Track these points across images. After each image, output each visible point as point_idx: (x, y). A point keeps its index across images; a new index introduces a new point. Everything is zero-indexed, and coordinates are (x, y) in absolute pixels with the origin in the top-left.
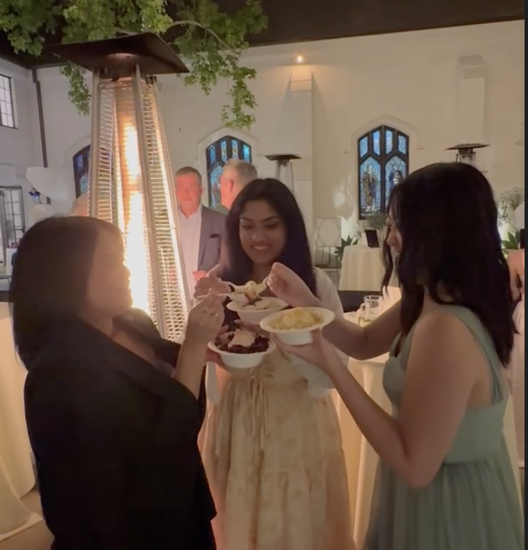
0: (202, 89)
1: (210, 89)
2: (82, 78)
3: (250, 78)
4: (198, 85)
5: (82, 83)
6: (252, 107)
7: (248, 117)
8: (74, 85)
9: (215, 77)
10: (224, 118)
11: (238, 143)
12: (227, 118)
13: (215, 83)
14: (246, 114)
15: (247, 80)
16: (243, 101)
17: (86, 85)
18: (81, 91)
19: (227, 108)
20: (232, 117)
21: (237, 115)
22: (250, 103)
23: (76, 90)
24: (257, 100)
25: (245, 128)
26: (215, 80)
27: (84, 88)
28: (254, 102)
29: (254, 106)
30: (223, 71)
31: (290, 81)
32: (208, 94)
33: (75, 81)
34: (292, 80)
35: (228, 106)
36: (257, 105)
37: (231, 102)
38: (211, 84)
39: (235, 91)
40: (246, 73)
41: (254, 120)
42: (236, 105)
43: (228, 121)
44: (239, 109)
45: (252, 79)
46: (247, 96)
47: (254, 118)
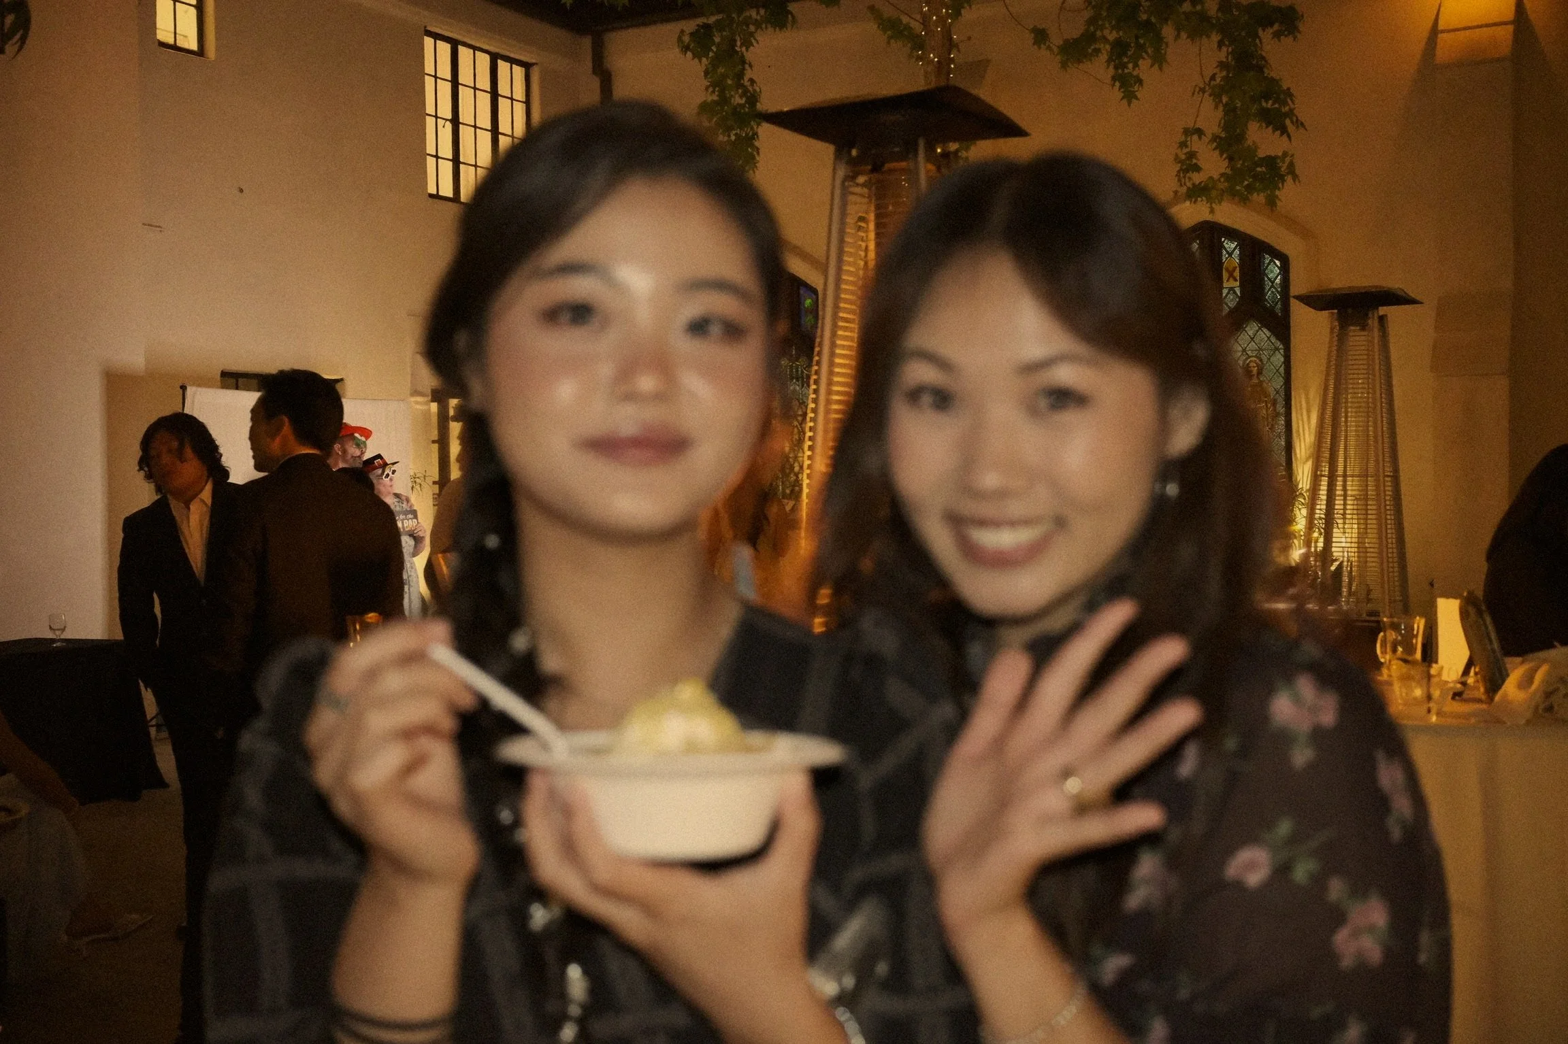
0: (1114, 79)
1: (1140, 81)
2: (743, 62)
3: (1277, 35)
4: (1100, 68)
5: (740, 75)
6: (1284, 130)
7: (1271, 162)
8: (717, 84)
9: (1159, 40)
10: (1187, 171)
11: (1241, 246)
12: (1197, 168)
13: (1159, 60)
14: (1261, 154)
15: (1269, 44)
16: (1254, 109)
17: (752, 81)
18: (738, 100)
19: (1195, 137)
20: (1213, 165)
21: (1231, 159)
22: (1277, 121)
23: (724, 100)
24: (1302, 108)
25: (1259, 198)
26: (1157, 50)
27: (746, 91)
28: (1290, 114)
29: (1291, 128)
30: (1187, 16)
31: (1435, 31)
32: (1130, 96)
33: (721, 70)
34: (1442, 25)
35: (1199, 132)
36: (1299, 124)
37: (1211, 118)
38: (1144, 64)
39: (1225, 78)
40: (1266, 22)
41: (1291, 169)
42: (1227, 127)
43: (1197, 178)
44: (1241, 138)
45: (1287, 41)
46: (1267, 97)
47: (1291, 165)
